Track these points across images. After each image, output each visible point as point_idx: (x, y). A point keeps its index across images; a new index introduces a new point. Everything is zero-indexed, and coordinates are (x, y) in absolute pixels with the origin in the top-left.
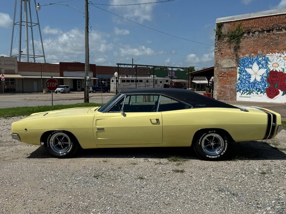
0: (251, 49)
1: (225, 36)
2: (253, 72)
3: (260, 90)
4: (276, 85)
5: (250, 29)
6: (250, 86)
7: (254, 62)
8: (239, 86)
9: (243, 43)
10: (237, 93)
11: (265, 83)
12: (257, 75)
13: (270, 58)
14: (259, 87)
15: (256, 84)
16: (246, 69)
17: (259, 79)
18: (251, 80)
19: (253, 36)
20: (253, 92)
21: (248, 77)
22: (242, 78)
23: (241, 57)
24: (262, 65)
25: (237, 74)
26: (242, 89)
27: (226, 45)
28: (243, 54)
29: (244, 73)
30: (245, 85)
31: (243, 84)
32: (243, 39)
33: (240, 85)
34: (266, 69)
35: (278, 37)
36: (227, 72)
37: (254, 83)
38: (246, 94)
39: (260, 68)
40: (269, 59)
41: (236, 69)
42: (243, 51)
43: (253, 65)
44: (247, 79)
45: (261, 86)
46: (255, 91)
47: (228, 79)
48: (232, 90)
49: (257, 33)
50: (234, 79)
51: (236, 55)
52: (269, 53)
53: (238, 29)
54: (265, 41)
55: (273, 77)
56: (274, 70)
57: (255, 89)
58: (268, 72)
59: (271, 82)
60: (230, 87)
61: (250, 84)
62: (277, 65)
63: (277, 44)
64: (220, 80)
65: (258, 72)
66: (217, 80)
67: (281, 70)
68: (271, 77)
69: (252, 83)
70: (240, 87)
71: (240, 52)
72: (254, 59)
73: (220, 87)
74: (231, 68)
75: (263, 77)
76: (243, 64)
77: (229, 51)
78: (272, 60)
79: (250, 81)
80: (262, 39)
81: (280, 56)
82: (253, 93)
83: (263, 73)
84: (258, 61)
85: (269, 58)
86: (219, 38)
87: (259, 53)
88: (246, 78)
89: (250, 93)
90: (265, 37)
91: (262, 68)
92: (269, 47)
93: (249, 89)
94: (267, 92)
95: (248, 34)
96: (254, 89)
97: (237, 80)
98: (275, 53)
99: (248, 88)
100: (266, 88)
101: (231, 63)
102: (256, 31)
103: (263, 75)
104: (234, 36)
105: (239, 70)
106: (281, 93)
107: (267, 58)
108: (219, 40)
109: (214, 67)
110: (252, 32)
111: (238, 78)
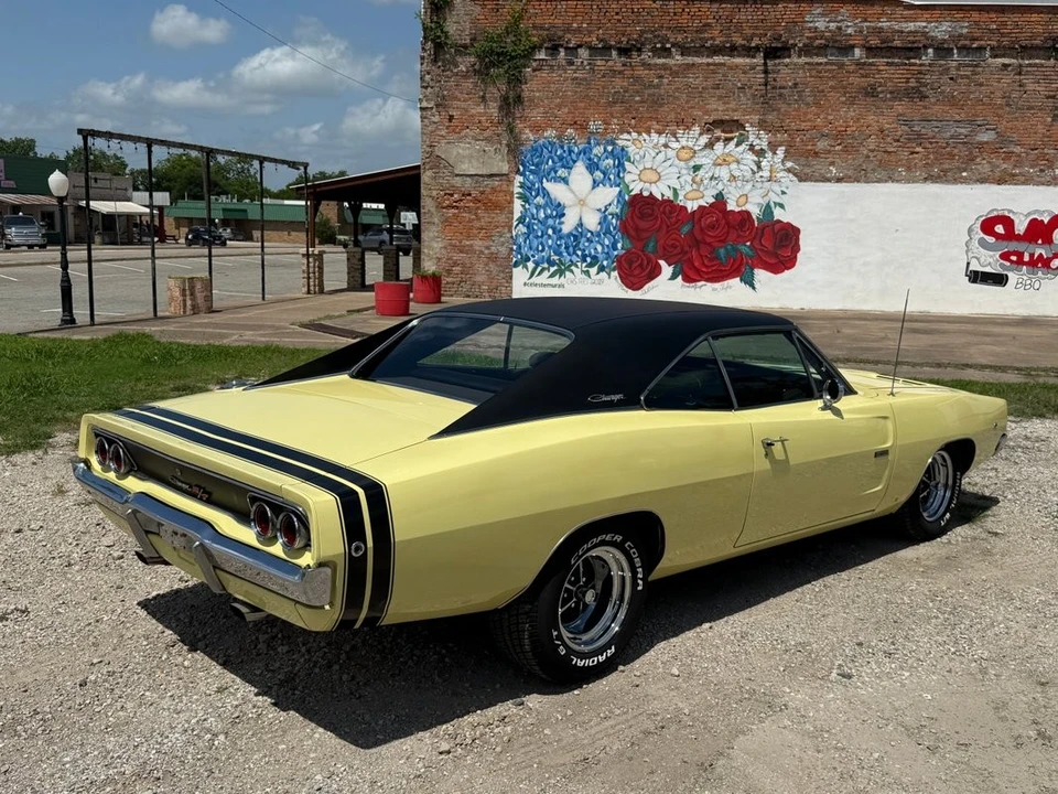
0: (566, 110)
1: (462, 49)
2: (572, 195)
3: (595, 259)
4: (652, 244)
5: (560, 33)
6: (561, 245)
7: (575, 162)
8: (520, 247)
9: (535, 85)
10: (514, 270)
11: (614, 237)
12: (584, 208)
13: (632, 150)
14: (592, 251)
15: (584, 239)
16: (546, 185)
17: (592, 222)
18: (563, 227)
19: (571, 63)
20: (573, 268)
21: (554, 213)
22: (533, 215)
23: (528, 139)
24: (604, 173)
25: (511, 202)
26: (533, 256)
27: (468, 84)
28: (537, 128)
29: (540, 200)
30: (542, 244)
31: (537, 237)
32: (534, 70)
33: (525, 242)
34: (618, 189)
35: (662, 77)
36: (474, 193)
37: (575, 236)
38: (546, 274)
39: (595, 184)
40: (627, 152)
41: (511, 182)
42: (536, 115)
43: (573, 171)
44: (550, 222)
45: (599, 248)
46: (579, 264)
47: (479, 219)
48: (493, 258)
49: (584, 53)
50: (502, 218)
51: (511, 130)
52: (629, 133)
53: (513, 28)
54: (614, 88)
55: (642, 217)
56: (646, 194)
57: (578, 256)
58: (623, 199)
59: (633, 233)
60: (488, 248)
61: (560, 238)
62: (654, 177)
63: (657, 102)
64: (446, 222)
65: (590, 196)
66: (436, 220)
67: (669, 194)
68: (636, 220)
69: (570, 234)
70: (525, 250)
71: (524, 119)
72: (576, 150)
73: (445, 248)
74: (491, 175)
75: (605, 217)
76: (537, 165)
77: (481, 109)
78: (637, 157)
79: (561, 230)
80: (604, 77)
81: (666, 146)
82: (572, 272)
83: (608, 203)
84: (590, 159)
85: (630, 150)
86: (435, 54)
87: (592, 127)
88: (547, 217)
89: (561, 273)
90: (614, 73)
91: (604, 185)
92: (628, 110)
93: (556, 258)
94: (620, 268)
95: (550, 51)
96: (574, 258)
97: (515, 224)
98: (649, 133)
99: (556, 254)
100: (616, 253)
101: (490, 157)
102: (580, 46)
103: (606, 209)
104: (498, 54)
105: (522, 186)
106: (667, 270)
107: (623, 149)
108: (435, 61)
109: (418, 167)
110: (567, 48)
111: (517, 215)
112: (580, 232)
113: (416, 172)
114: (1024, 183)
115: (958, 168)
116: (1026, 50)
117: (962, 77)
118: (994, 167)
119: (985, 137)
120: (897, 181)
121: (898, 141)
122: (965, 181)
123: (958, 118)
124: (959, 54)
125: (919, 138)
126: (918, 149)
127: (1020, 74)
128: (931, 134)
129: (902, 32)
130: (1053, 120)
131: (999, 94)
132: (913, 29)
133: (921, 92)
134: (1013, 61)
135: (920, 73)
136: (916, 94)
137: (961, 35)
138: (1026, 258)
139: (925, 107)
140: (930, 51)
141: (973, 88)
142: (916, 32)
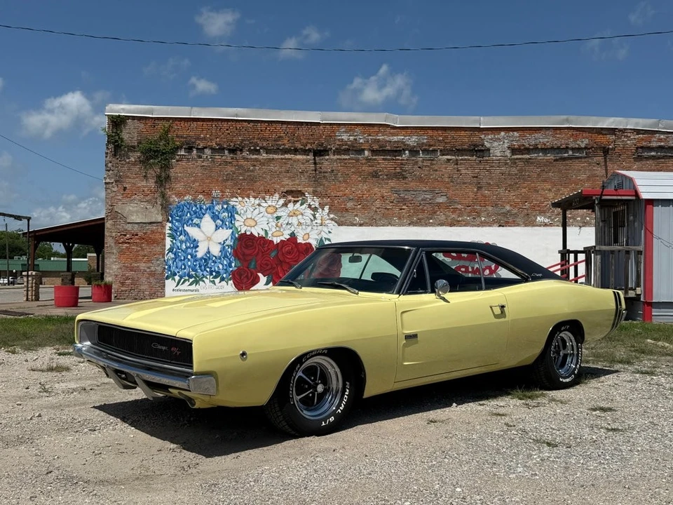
0: (198, 184)
1: (132, 148)
2: (202, 235)
3: (218, 274)
4: (253, 263)
5: (193, 140)
6: (196, 265)
7: (204, 214)
8: (170, 267)
9: (177, 170)
10: (166, 281)
11: (230, 259)
12: (211, 242)
13: (239, 207)
14: (216, 268)
15: (211, 261)
16: (186, 228)
17: (216, 251)
18: (197, 254)
19: (200, 157)
20: (204, 279)
21: (192, 245)
22: (178, 247)
23: (174, 201)
24: (222, 221)
25: (164, 239)
26: (179, 272)
27: (136, 169)
28: (179, 195)
29: (182, 237)
30: (184, 264)
31: (181, 260)
32: (177, 161)
33: (173, 264)
34: (231, 230)
35: (255, 166)
36: (140, 234)
37: (205, 260)
38: (187, 283)
39: (217, 228)
40: (236, 209)
41: (164, 227)
42: (179, 187)
43: (203, 220)
44: (189, 251)
45: (221, 267)
46: (208, 277)
47: (143, 250)
48: (152, 274)
49: (208, 151)
50: (158, 249)
51: (163, 196)
52: (237, 197)
53: (164, 136)
54: (226, 171)
55: (247, 247)
56: (248, 233)
57: (207, 271)
58: (235, 236)
59: (241, 257)
60: (149, 268)
61: (196, 261)
62: (253, 224)
63: (253, 180)
64: (122, 252)
65: (214, 235)
66: (115, 251)
67: (262, 234)
68: (243, 249)
69: (202, 258)
70: (173, 269)
71: (171, 189)
72: (205, 207)
73: (121, 268)
74: (151, 223)
75: (224, 247)
76: (180, 217)
77: (144, 183)
78: (242, 212)
79: (196, 256)
80: (220, 165)
81: (259, 205)
82: (204, 281)
83: (225, 239)
84: (213, 213)
85: (237, 207)
86: (115, 151)
87: (214, 194)
88: (187, 248)
89: (196, 282)
90: (226, 163)
91: (223, 228)
92: (235, 185)
93: (193, 273)
94: (234, 279)
95: (187, 150)
96: (205, 273)
97: (167, 252)
98: (249, 198)
99: (193, 271)
100: (231, 269)
101: (150, 212)
102: (206, 148)
103: (224, 243)
104: (155, 151)
105: (171, 229)
106: (263, 279)
107: (233, 207)
108: (115, 155)
109: (103, 219)
110: (197, 149)
111: (168, 247)
112: (208, 257)
113: (102, 222)
114: (465, 226)
115: (427, 218)
116: (460, 152)
117: (426, 166)
118: (447, 217)
119: (441, 200)
120: (394, 225)
121: (392, 202)
122: (432, 225)
123: (424, 189)
124: (423, 154)
125: (404, 201)
126: (404, 207)
127: (457, 164)
128: (410, 198)
129: (390, 142)
130: (478, 190)
131: (446, 176)
132: (396, 140)
133: (403, 175)
134: (453, 157)
135: (402, 164)
136: (401, 176)
137: (423, 143)
138: (470, 270)
139: (406, 183)
140: (407, 152)
141: (432, 173)
142: (399, 142)
